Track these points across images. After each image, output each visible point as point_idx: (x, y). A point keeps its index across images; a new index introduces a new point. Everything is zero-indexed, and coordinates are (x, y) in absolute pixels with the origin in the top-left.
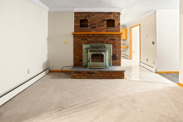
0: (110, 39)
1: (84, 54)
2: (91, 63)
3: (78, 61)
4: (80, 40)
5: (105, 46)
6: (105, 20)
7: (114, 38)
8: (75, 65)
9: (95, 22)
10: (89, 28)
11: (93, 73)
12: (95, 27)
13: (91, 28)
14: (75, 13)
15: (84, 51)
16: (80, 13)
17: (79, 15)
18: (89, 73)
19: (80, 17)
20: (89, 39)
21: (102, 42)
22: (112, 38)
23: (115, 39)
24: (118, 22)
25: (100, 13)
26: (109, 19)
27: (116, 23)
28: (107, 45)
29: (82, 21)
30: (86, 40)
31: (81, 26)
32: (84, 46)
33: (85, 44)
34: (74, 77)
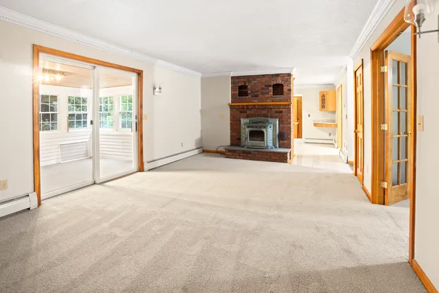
0: (276, 112)
1: (243, 131)
2: (249, 142)
3: (236, 139)
4: (238, 112)
5: (268, 121)
6: (270, 86)
7: (281, 110)
8: (232, 145)
9: (256, 89)
10: (250, 96)
11: (250, 153)
12: (257, 96)
13: (252, 96)
14: (232, 78)
15: (243, 126)
16: (238, 77)
17: (237, 80)
18: (244, 152)
19: (238, 82)
20: (248, 112)
21: (266, 116)
22: (277, 110)
23: (281, 112)
24: (288, 88)
25: (263, 76)
26: (275, 83)
27: (285, 88)
28: (270, 120)
29: (240, 88)
30: (245, 112)
31: (240, 94)
32: (243, 121)
33: (244, 118)
34: (228, 157)
